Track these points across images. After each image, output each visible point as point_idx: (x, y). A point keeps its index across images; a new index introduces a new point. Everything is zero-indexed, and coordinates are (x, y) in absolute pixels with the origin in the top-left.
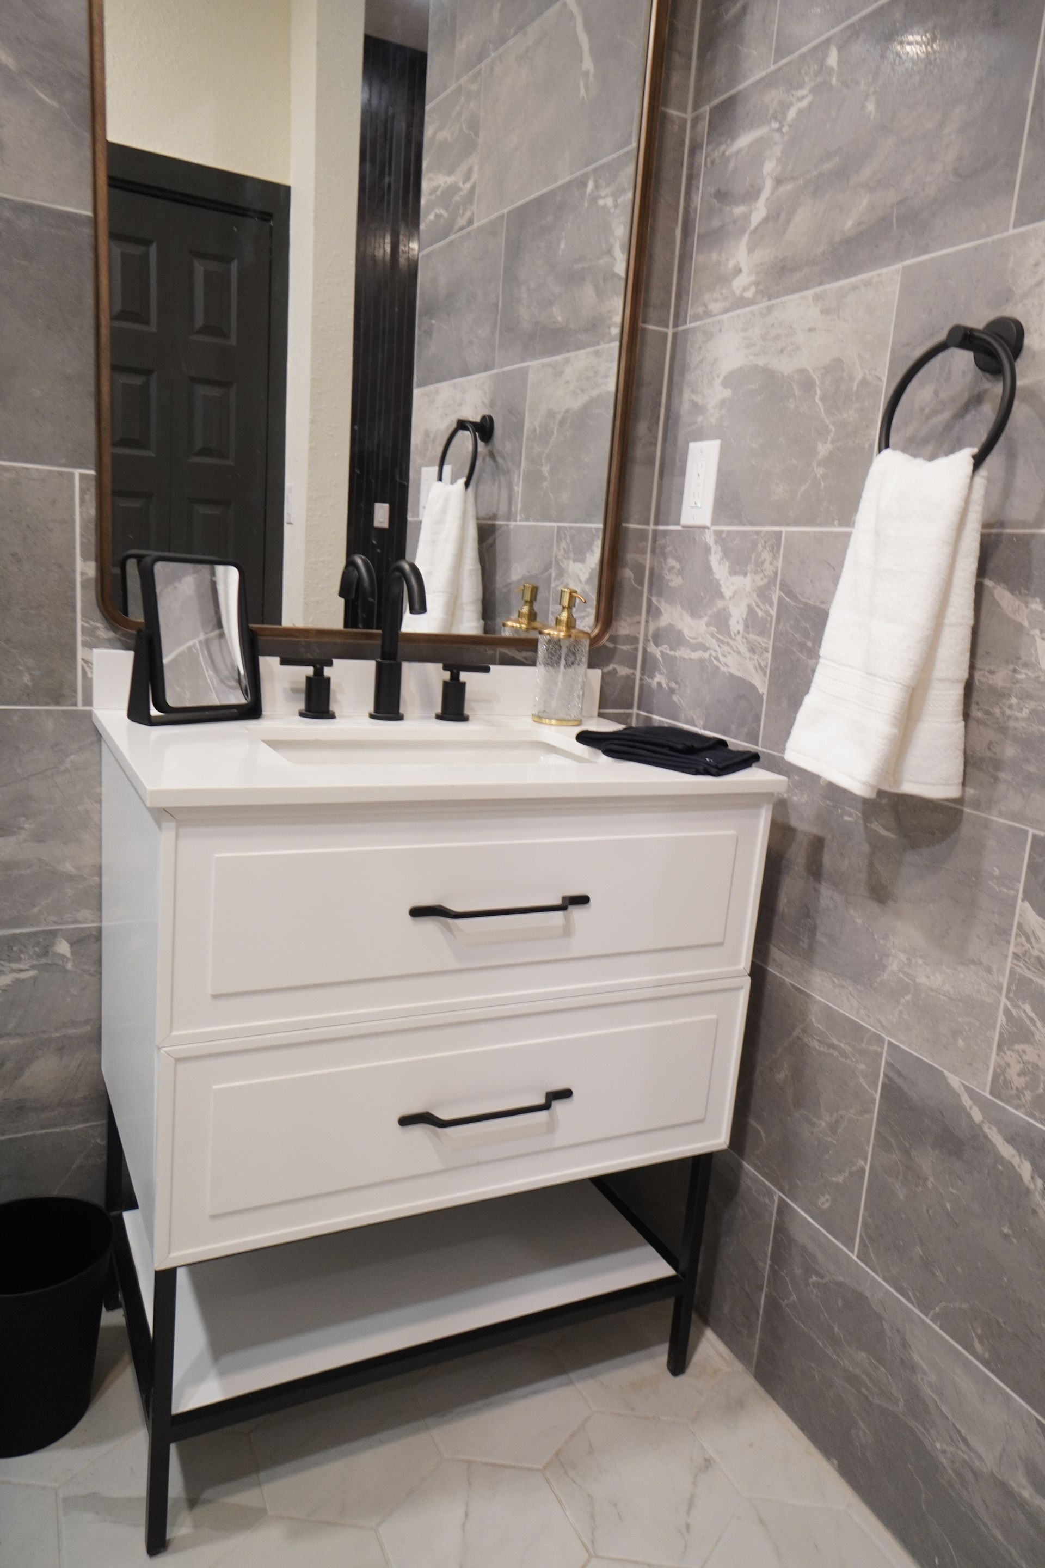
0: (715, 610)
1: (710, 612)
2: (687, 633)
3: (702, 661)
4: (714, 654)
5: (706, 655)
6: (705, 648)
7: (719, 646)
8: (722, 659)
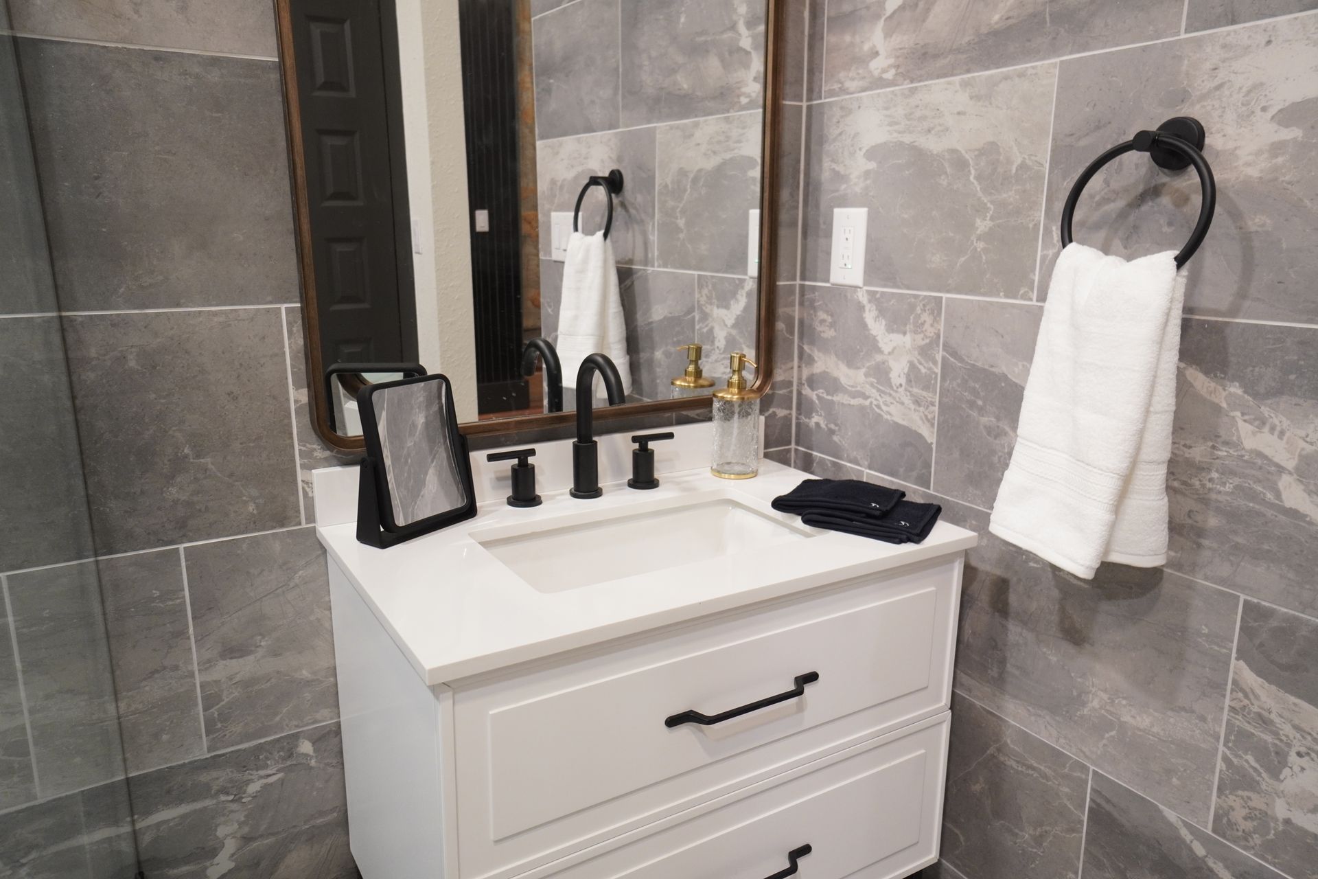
1: (868, 364)
2: (843, 380)
6: (866, 397)
8: (884, 408)
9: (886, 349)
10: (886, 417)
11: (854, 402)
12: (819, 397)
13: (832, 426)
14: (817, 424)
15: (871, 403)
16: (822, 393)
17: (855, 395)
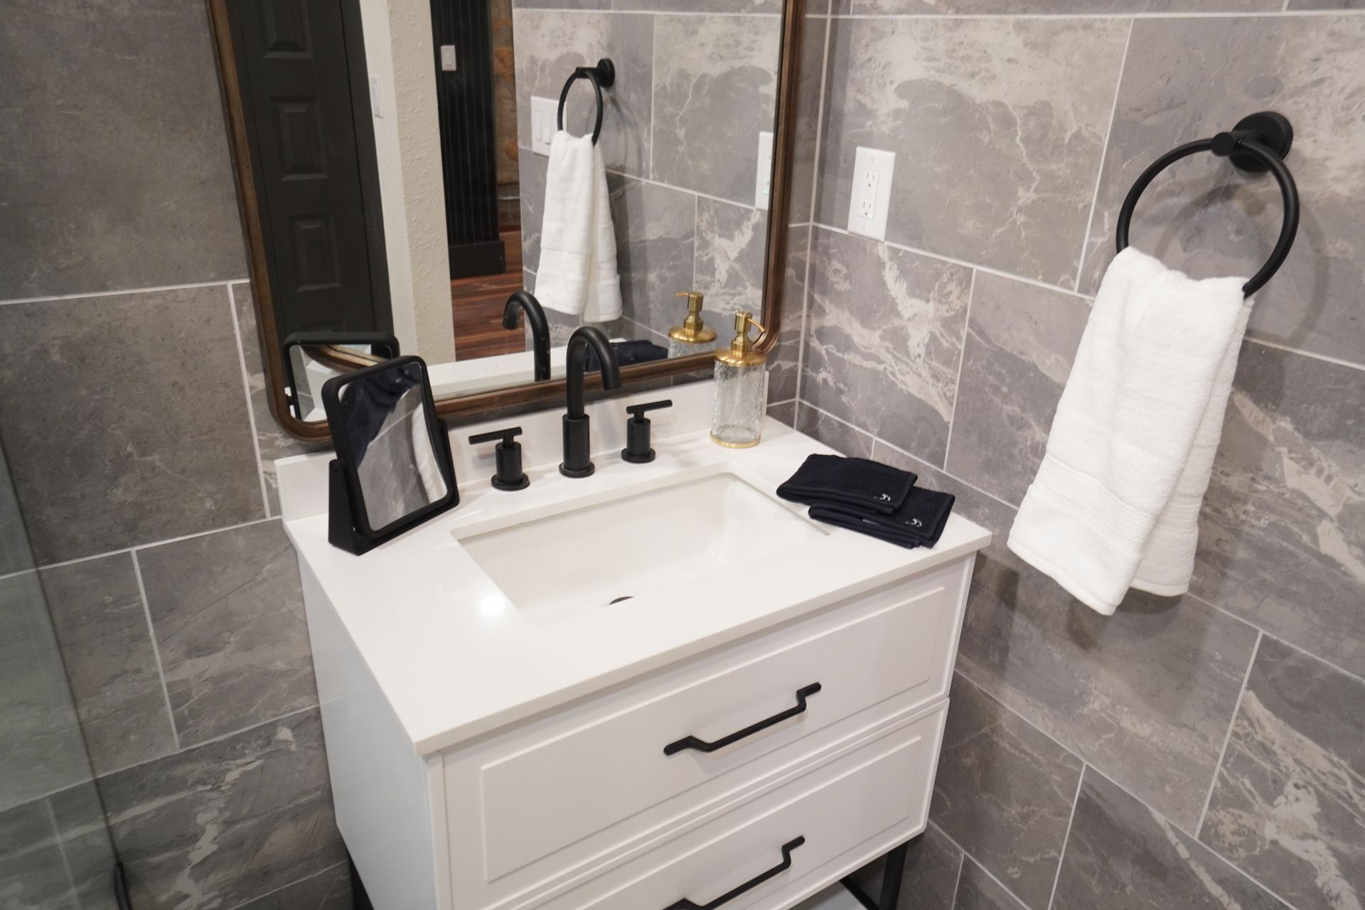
0: (890, 326)
1: (884, 327)
2: (856, 339)
3: (874, 372)
4: (889, 369)
5: (881, 368)
6: (881, 362)
7: (895, 362)
8: (899, 376)
9: (906, 314)
10: (900, 386)
11: (865, 364)
12: (828, 352)
13: (841, 386)
14: (825, 381)
15: (885, 369)
16: (833, 349)
17: (868, 357)
